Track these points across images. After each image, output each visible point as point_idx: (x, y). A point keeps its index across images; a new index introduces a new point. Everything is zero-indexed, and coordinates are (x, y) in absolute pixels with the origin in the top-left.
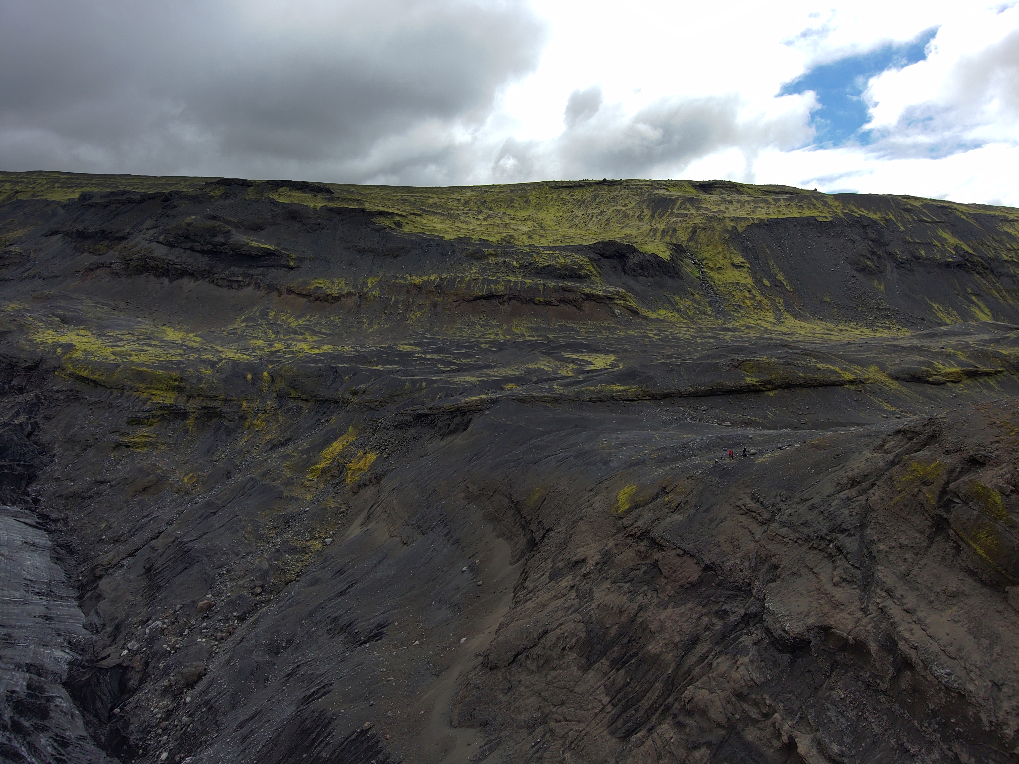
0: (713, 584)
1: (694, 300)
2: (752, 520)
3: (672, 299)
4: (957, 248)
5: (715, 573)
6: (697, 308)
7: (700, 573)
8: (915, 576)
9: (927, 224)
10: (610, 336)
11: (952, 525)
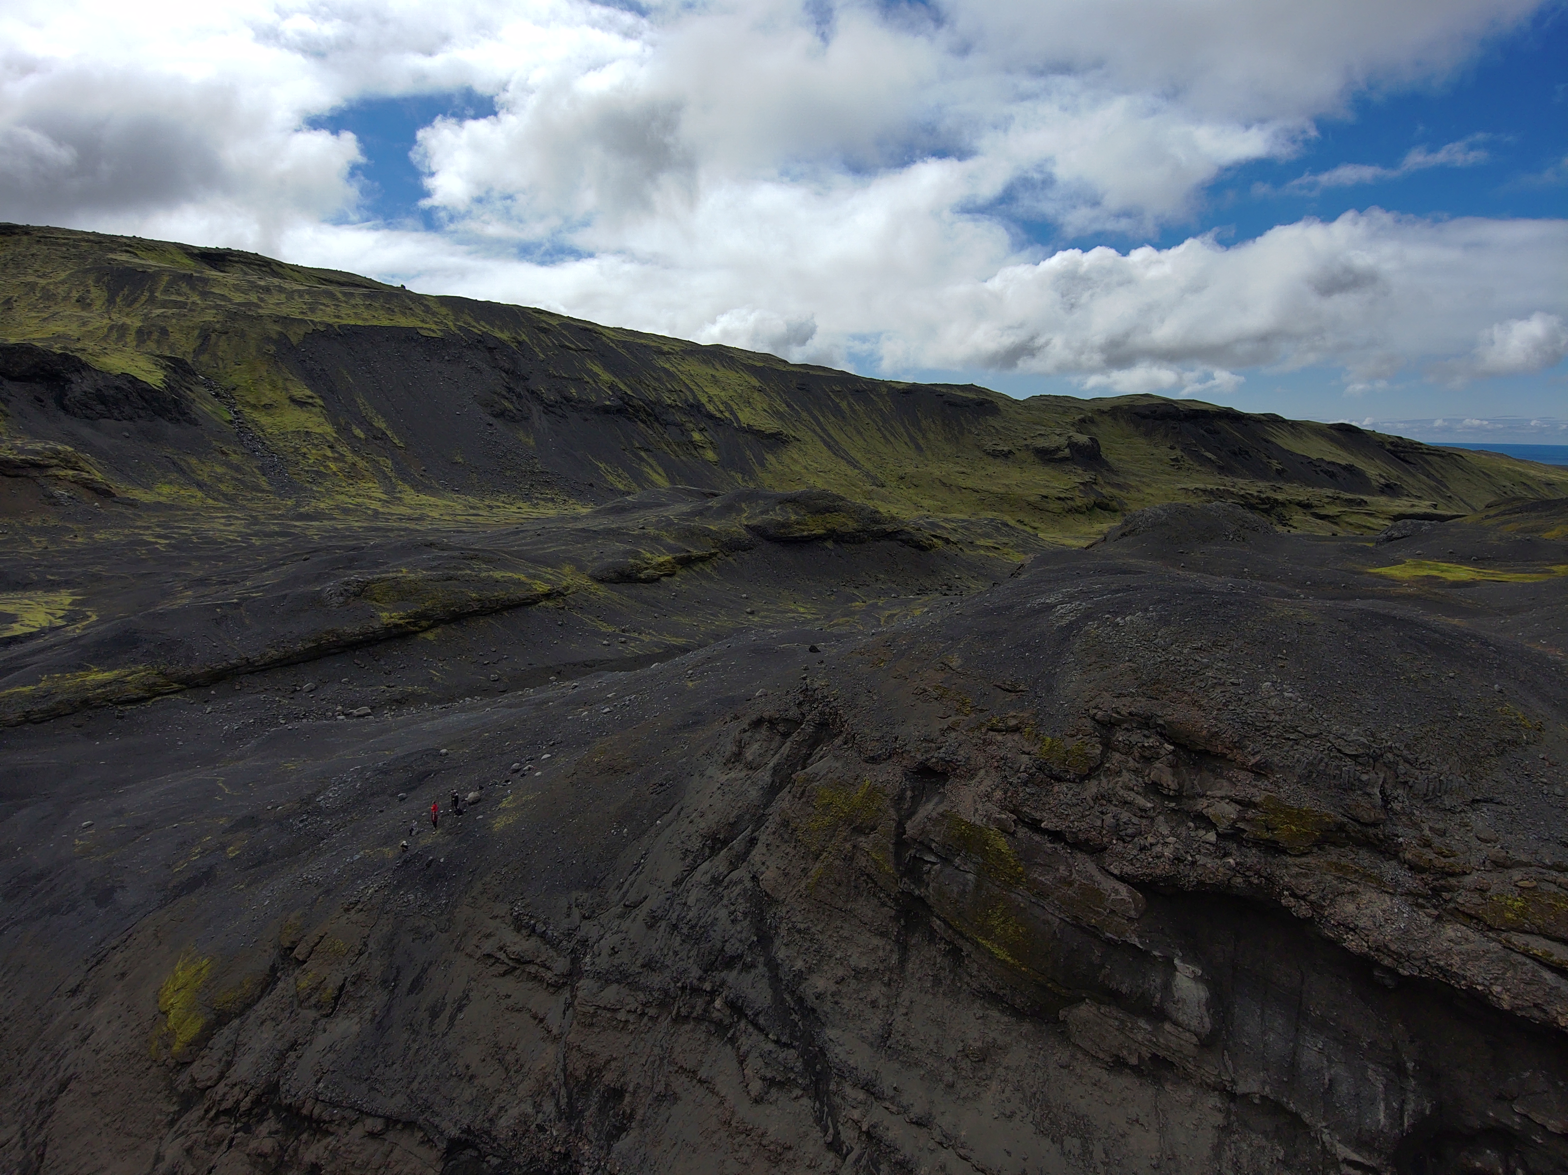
1: (229, 465)
2: (530, 985)
3: (183, 463)
4: (613, 387)
5: (475, 1154)
6: (237, 479)
7: (439, 1168)
8: (903, 1035)
9: (571, 352)
10: (52, 548)
11: (936, 910)
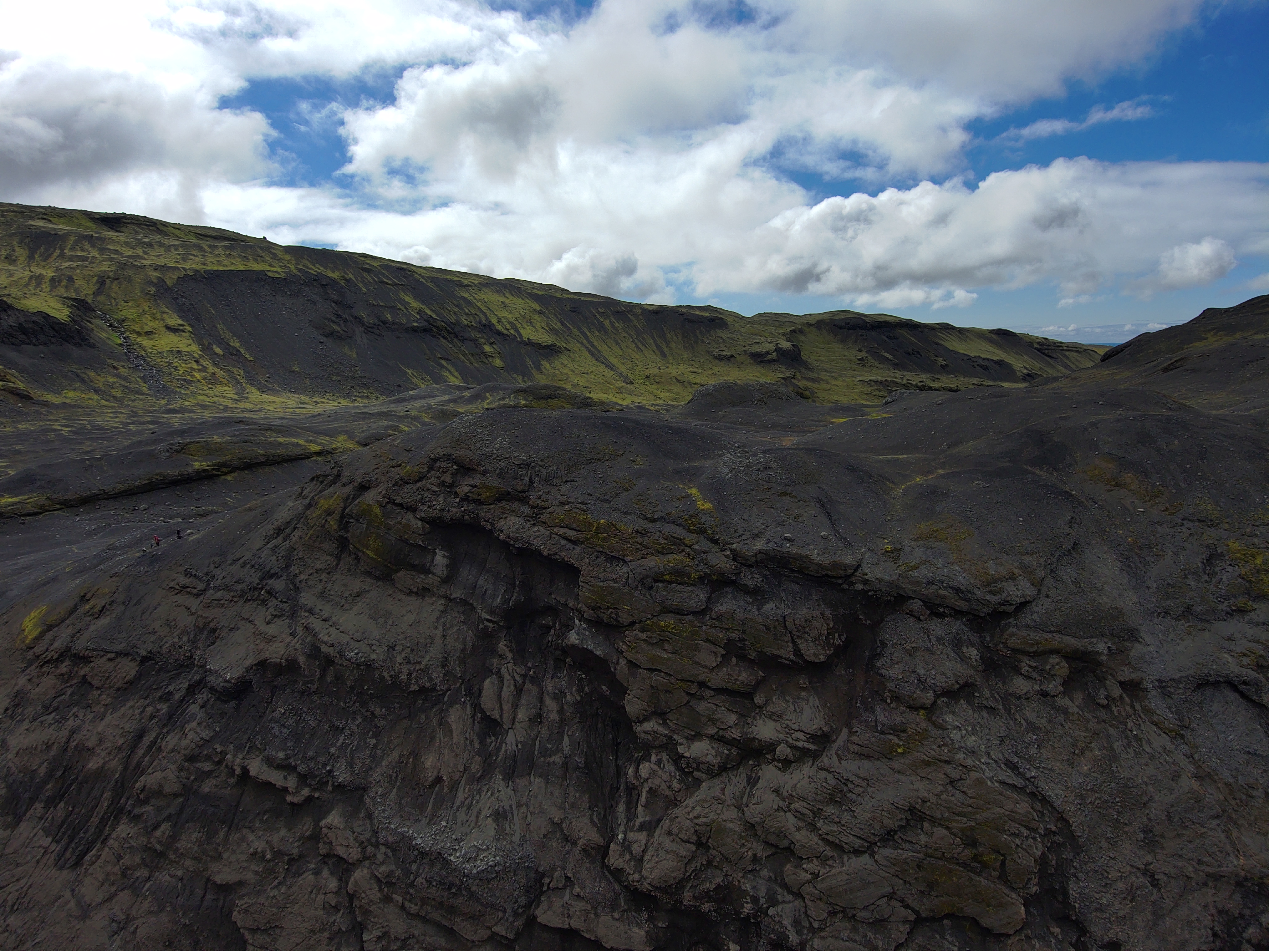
0: (154, 673)
2: (187, 596)
3: (84, 376)
4: (420, 312)
5: (153, 662)
7: (137, 668)
8: (329, 591)
9: (389, 286)
11: (351, 542)
